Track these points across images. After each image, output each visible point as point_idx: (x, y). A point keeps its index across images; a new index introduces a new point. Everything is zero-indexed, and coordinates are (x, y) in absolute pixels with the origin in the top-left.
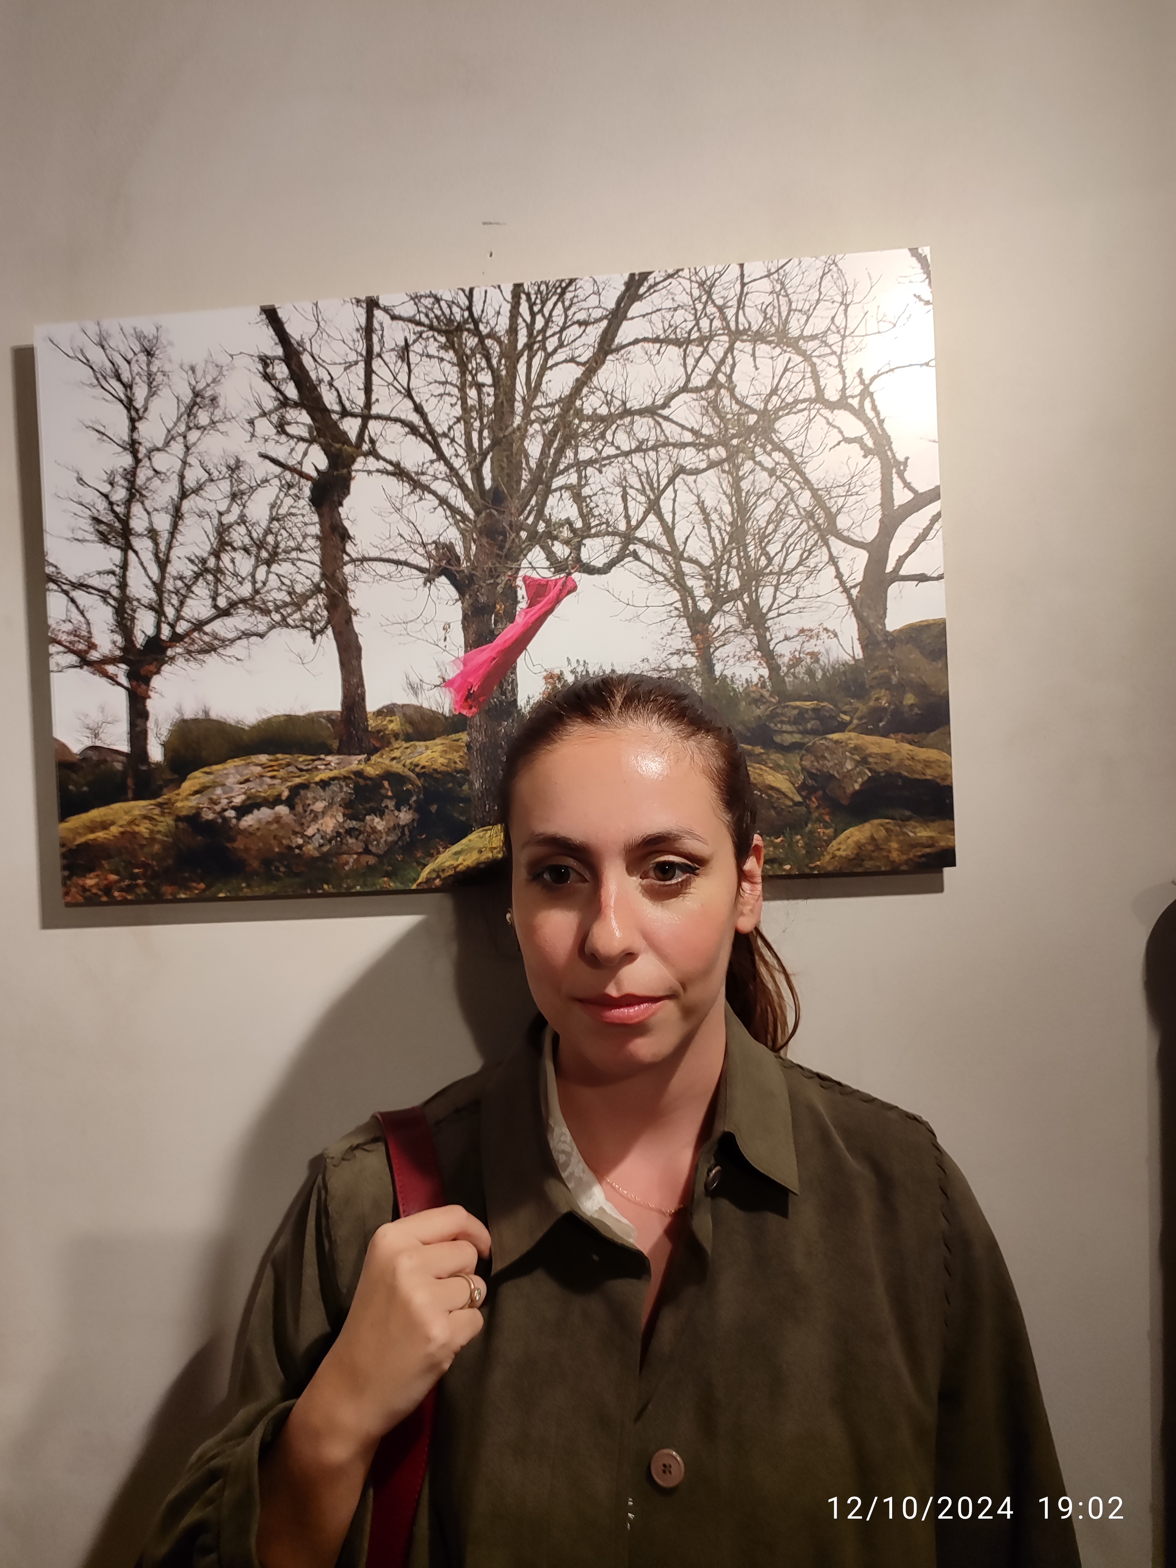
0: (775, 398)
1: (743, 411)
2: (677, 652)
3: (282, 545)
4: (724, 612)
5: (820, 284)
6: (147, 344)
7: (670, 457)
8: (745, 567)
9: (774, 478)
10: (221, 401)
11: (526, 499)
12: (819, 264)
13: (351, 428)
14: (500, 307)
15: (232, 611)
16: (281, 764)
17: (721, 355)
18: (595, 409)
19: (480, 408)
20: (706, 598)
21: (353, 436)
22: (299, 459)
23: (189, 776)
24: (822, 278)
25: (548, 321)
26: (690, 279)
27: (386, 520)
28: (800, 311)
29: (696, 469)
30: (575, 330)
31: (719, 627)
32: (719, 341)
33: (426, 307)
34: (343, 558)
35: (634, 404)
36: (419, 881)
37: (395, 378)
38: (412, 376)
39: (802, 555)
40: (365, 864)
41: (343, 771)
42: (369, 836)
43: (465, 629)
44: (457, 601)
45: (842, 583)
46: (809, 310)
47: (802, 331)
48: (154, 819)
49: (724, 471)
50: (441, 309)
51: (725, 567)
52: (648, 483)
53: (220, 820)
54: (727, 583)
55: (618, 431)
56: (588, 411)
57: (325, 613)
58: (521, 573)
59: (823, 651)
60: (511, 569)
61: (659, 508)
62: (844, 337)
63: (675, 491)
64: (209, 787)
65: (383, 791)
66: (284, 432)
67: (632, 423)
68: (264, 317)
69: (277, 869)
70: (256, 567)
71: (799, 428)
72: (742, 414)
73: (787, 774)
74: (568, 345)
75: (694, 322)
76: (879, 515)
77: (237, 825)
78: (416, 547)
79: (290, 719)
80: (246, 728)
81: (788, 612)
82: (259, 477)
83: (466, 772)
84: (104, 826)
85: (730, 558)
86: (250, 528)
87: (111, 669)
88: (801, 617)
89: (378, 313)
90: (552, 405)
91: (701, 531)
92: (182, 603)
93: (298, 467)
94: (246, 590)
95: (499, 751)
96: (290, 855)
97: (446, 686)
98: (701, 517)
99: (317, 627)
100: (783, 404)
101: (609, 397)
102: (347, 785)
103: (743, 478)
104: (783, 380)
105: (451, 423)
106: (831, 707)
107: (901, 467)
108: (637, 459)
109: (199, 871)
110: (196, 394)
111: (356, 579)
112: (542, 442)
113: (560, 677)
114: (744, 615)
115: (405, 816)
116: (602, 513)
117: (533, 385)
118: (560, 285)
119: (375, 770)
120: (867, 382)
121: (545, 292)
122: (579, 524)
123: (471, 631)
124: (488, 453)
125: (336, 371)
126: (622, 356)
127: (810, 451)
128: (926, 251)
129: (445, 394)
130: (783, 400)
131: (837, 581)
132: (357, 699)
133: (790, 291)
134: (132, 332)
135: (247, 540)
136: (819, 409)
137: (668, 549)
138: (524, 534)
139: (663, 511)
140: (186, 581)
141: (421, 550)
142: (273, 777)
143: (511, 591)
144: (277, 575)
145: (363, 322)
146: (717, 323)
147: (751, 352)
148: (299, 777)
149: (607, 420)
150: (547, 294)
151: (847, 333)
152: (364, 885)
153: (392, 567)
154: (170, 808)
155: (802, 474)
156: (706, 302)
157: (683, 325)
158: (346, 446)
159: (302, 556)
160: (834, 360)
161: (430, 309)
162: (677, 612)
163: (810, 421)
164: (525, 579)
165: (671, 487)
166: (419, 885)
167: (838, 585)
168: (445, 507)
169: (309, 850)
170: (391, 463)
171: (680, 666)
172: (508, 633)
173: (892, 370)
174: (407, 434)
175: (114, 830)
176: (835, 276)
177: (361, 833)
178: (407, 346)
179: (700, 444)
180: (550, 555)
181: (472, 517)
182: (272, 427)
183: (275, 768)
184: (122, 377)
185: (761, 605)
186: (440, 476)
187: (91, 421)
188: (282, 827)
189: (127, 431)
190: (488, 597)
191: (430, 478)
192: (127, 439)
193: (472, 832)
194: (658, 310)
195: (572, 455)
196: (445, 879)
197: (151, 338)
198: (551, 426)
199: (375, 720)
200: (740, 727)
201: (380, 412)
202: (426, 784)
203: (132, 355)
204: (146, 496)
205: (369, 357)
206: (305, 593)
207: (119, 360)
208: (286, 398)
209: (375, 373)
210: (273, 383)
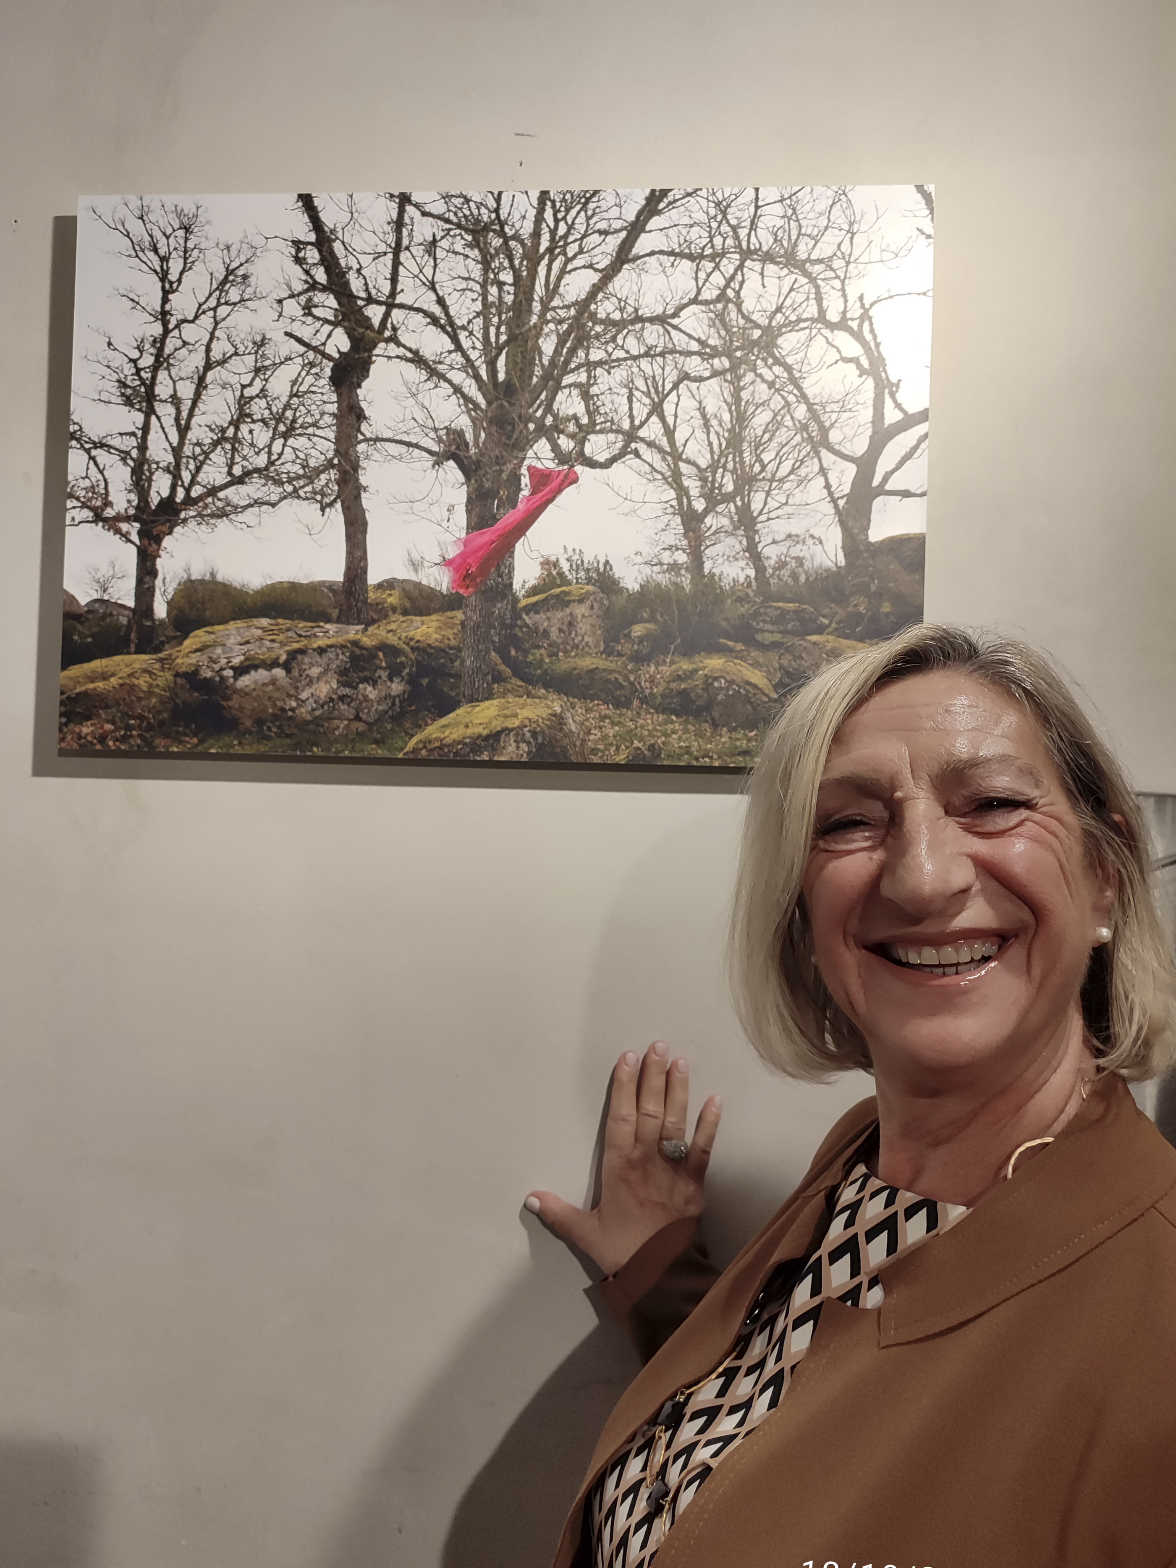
0: (779, 316)
1: (748, 325)
2: (670, 548)
3: (300, 421)
4: (717, 512)
5: (829, 212)
6: (185, 221)
7: (676, 363)
8: (739, 472)
9: (773, 390)
10: (253, 280)
11: (536, 394)
12: (830, 193)
13: (375, 314)
14: (526, 212)
15: (247, 480)
16: (280, 630)
17: (731, 271)
18: (609, 314)
19: (500, 305)
20: (701, 499)
21: (376, 322)
22: (323, 341)
23: (192, 635)
24: (831, 207)
25: (571, 227)
26: (707, 199)
27: (402, 403)
28: (809, 236)
29: (700, 376)
30: (595, 238)
31: (711, 526)
32: (731, 258)
33: (456, 206)
34: (357, 437)
35: (645, 312)
36: (406, 750)
37: (421, 271)
38: (437, 270)
39: (794, 465)
40: (355, 730)
41: (341, 640)
42: (360, 704)
43: (468, 511)
44: (463, 484)
45: (830, 494)
46: (817, 235)
47: (809, 254)
48: (154, 674)
49: (726, 381)
50: (470, 210)
51: (720, 470)
52: (653, 386)
53: (217, 679)
54: (721, 486)
55: (629, 336)
56: (601, 315)
57: (336, 488)
58: (526, 462)
59: (808, 556)
60: (517, 458)
61: (663, 411)
62: (848, 263)
63: (679, 396)
64: (209, 646)
65: (377, 662)
66: (310, 314)
67: (642, 329)
68: (300, 204)
69: (269, 729)
70: (273, 439)
71: (799, 345)
72: (747, 329)
73: (765, 672)
74: (587, 252)
75: (708, 239)
76: (869, 432)
77: (234, 684)
78: (428, 431)
79: (294, 587)
80: (251, 592)
81: (777, 517)
82: (283, 354)
83: (459, 650)
84: (105, 677)
85: (726, 462)
86: (270, 403)
87: (124, 527)
88: (789, 523)
89: (409, 208)
90: (568, 307)
91: (700, 434)
92: (198, 469)
93: (322, 348)
94: (261, 461)
95: (492, 631)
96: (282, 717)
97: (445, 565)
98: (702, 422)
99: (327, 500)
100: (787, 322)
101: (623, 304)
102: (343, 653)
103: (743, 388)
104: (788, 299)
105: (471, 317)
106: (812, 610)
107: (893, 388)
108: (644, 363)
109: (193, 726)
110: (230, 272)
111: (368, 457)
112: (556, 341)
113: (556, 564)
114: (736, 518)
115: (397, 687)
116: (608, 411)
117: (551, 287)
118: (584, 196)
119: (372, 640)
120: (867, 306)
121: (569, 201)
122: (585, 420)
123: (473, 514)
124: (504, 348)
125: (365, 260)
126: (638, 266)
127: (809, 368)
128: (931, 188)
129: (467, 289)
130: (787, 318)
131: (825, 491)
132: (359, 571)
133: (800, 217)
134: (173, 209)
135: (267, 414)
136: (820, 329)
137: (668, 449)
138: (531, 426)
139: (666, 414)
140: (205, 448)
141: (432, 435)
142: (273, 641)
143: (515, 478)
144: (293, 448)
145: (395, 215)
146: (730, 242)
147: (760, 271)
148: (297, 642)
149: (619, 325)
150: (572, 203)
151: (852, 259)
152: (353, 750)
153: (403, 449)
154: (170, 664)
155: (800, 388)
156: (721, 221)
157: (698, 241)
158: (369, 332)
159: (319, 432)
160: (837, 284)
161: (459, 209)
162: (671, 510)
163: (811, 339)
164: (530, 468)
165: (675, 392)
166: (405, 754)
167: (826, 495)
168: (459, 396)
169: (302, 713)
170: (410, 350)
171: (672, 562)
172: (509, 518)
173: (891, 297)
174: (429, 324)
175: (114, 681)
176: (845, 205)
177: (352, 700)
178: (434, 242)
179: (705, 353)
180: (555, 447)
181: (483, 406)
182: (299, 308)
183: (275, 632)
184: (160, 251)
185: (752, 509)
186: (456, 366)
187: (126, 290)
188: (278, 689)
189: (160, 301)
190: (493, 483)
191: (446, 367)
192: (159, 309)
193: (460, 707)
194: (675, 226)
195: (583, 356)
196: (432, 750)
197: (191, 216)
198: (565, 326)
199: (375, 593)
200: (724, 624)
201: (404, 302)
202: (419, 658)
203: (171, 231)
204: (173, 365)
205: (397, 249)
206: (318, 467)
207: (157, 234)
208: (315, 282)
209: (402, 264)
210: (304, 266)
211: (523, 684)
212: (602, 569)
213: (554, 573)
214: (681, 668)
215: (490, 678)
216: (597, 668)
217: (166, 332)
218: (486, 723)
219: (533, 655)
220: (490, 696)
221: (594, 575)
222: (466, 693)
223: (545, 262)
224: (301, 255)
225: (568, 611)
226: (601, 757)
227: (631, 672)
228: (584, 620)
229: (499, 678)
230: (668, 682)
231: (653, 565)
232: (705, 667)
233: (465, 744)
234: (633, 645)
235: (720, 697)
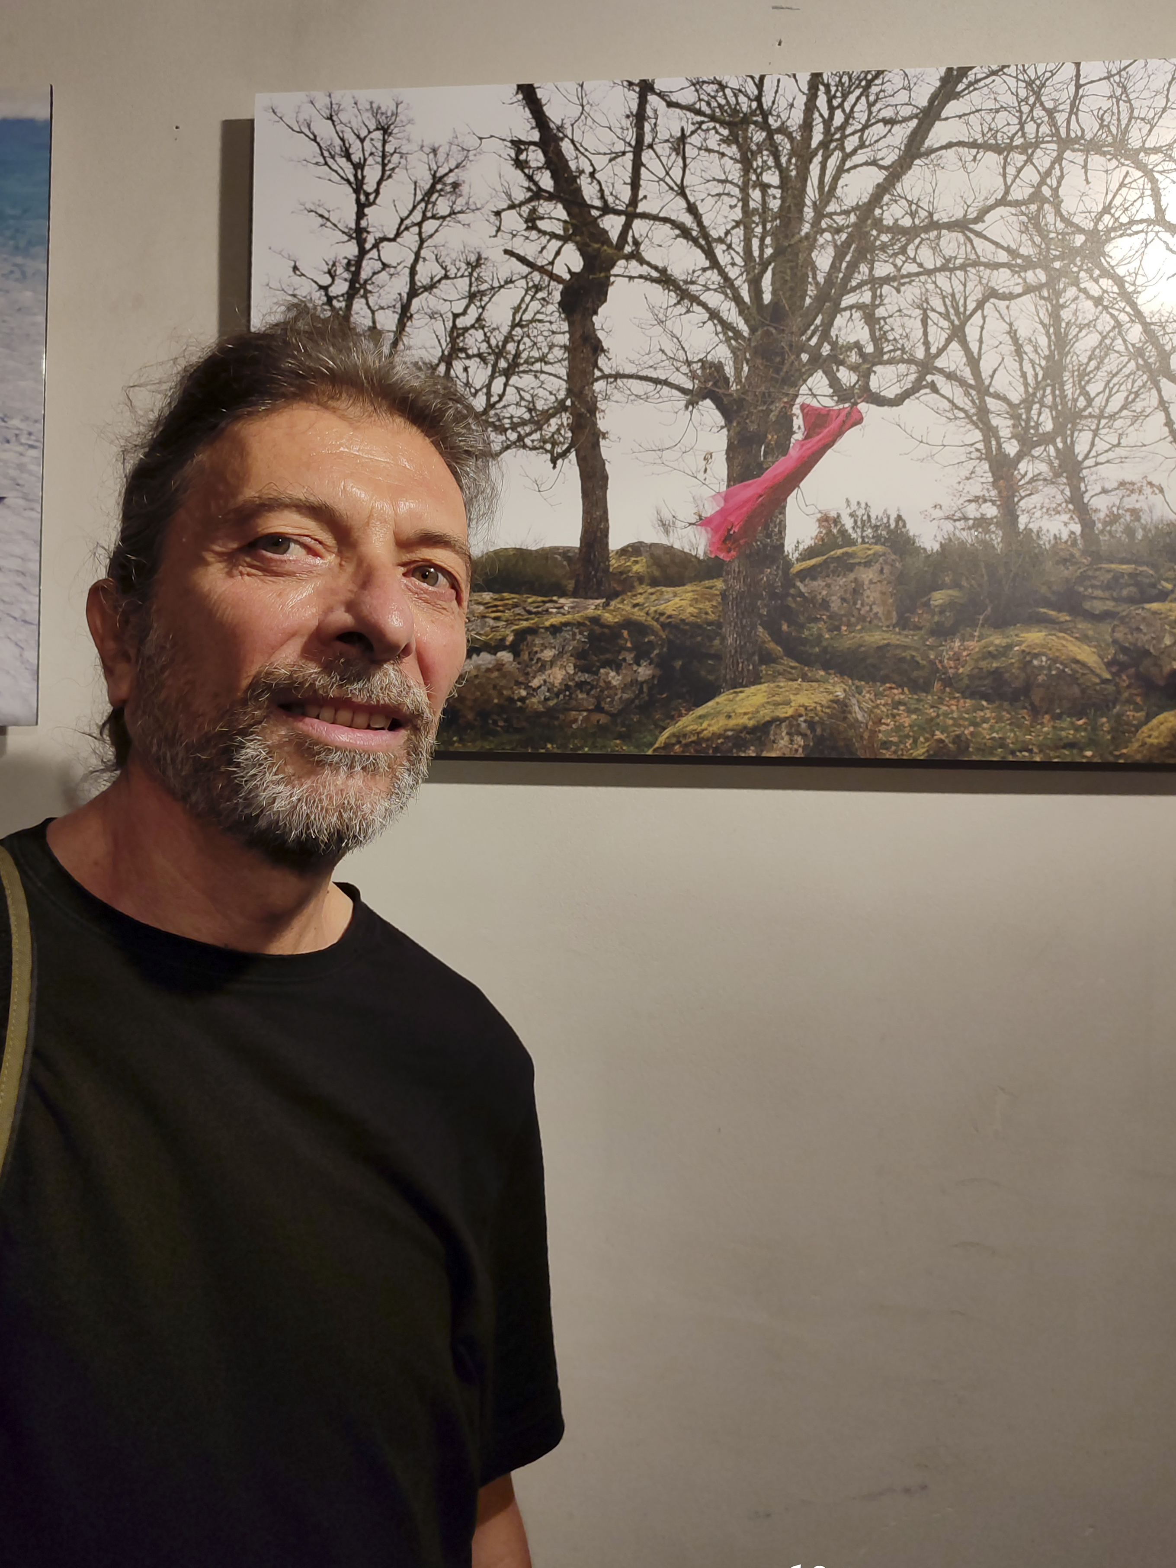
0: (1106, 217)
1: (1069, 230)
2: (976, 500)
3: (524, 355)
4: (1033, 456)
5: (1167, 90)
6: (383, 120)
7: (981, 278)
8: (1060, 407)
9: (1100, 308)
10: (464, 189)
11: (811, 317)
12: (1169, 67)
13: (612, 227)
14: (794, 99)
16: (506, 605)
17: (1047, 165)
18: (897, 220)
19: (764, 212)
20: (1013, 440)
21: (614, 236)
22: (550, 259)
24: (1170, 84)
25: (849, 117)
26: (1016, 77)
27: (647, 332)
28: (1142, 119)
29: (1010, 293)
30: (879, 129)
31: (1026, 474)
32: (1046, 149)
33: (708, 95)
34: (594, 374)
35: (941, 216)
36: (657, 745)
37: (667, 174)
38: (687, 171)
39: (1127, 398)
40: (595, 722)
41: (577, 617)
42: (602, 691)
43: (729, 459)
44: (722, 428)
46: (1153, 119)
47: (1144, 142)
49: (1042, 298)
50: (726, 98)
51: (1036, 406)
52: (953, 306)
54: (1038, 424)
55: (922, 246)
56: (888, 221)
57: (569, 434)
58: (799, 400)
59: (1145, 508)
60: (787, 395)
61: (965, 336)
63: (984, 318)
65: (622, 642)
66: (534, 227)
67: (939, 237)
68: (520, 96)
69: (495, 723)
70: (492, 378)
71: (1132, 253)
72: (1068, 234)
73: (1095, 647)
74: (870, 145)
75: (1018, 127)
78: (679, 364)
79: (521, 554)
81: (1108, 461)
82: (503, 275)
83: (719, 625)
85: (1044, 396)
86: (488, 334)
88: (1122, 468)
89: (652, 99)
90: (847, 213)
91: (1011, 363)
93: (549, 268)
94: (479, 404)
95: (759, 603)
96: (509, 708)
97: (702, 525)
98: (1013, 348)
99: (559, 450)
100: (1117, 224)
101: (914, 207)
102: (581, 633)
103: (1063, 306)
104: (1118, 197)
105: (729, 227)
106: (1151, 572)
108: (941, 279)
110: (437, 179)
111: (607, 398)
112: (833, 254)
113: (837, 521)
114: (1056, 463)
115: (644, 672)
116: (898, 337)
117: (826, 189)
118: (865, 77)
119: (615, 616)
121: (847, 85)
122: (870, 349)
123: (736, 462)
124: (770, 264)
125: (600, 162)
126: (932, 161)
127: (1144, 280)
129: (724, 194)
130: (1117, 220)
132: (599, 534)
133: (1132, 96)
134: (368, 107)
135: (485, 345)
136: (1158, 232)
137: (972, 382)
138: (805, 357)
139: (968, 339)
141: (685, 369)
142: (497, 619)
143: (786, 420)
144: (517, 388)
145: (634, 107)
146: (1045, 129)
147: (1082, 164)
148: (527, 620)
149: (911, 233)
150: (850, 87)
152: (593, 746)
153: (650, 386)
155: (1133, 305)
156: (1034, 104)
157: (1005, 130)
158: (605, 247)
159: (547, 368)
161: (713, 97)
162: (978, 454)
163: (1146, 245)
164: (803, 407)
165: (980, 312)
166: (655, 750)
168: (716, 322)
169: (533, 703)
170: (656, 268)
171: (978, 516)
172: (779, 467)
174: (678, 236)
177: (593, 687)
178: (683, 138)
179: (1016, 265)
180: (834, 382)
181: (746, 334)
182: (521, 221)
183: (500, 608)
184: (353, 157)
185: (1076, 452)
186: (712, 287)
187: (314, 204)
188: (504, 675)
189: (354, 217)
190: (758, 425)
191: (700, 288)
192: (353, 227)
193: (720, 693)
194: (977, 111)
195: (867, 271)
196: (687, 745)
197: (389, 114)
198: (844, 236)
199: (618, 560)
200: (1044, 589)
201: (647, 211)
202: (671, 637)
203: (366, 132)
204: (370, 292)
205: (638, 148)
206: (548, 411)
207: (350, 137)
208: (539, 188)
209: (644, 166)
210: (526, 171)
211: (797, 665)
212: (893, 526)
213: (835, 531)
214: (992, 644)
215: (756, 658)
216: (888, 645)
217: (363, 252)
218: (753, 713)
219: (809, 629)
220: (756, 680)
221: (884, 533)
222: (728, 677)
223: (818, 158)
224: (523, 157)
225: (852, 576)
226: (895, 752)
227: (931, 648)
228: (872, 586)
229: (767, 658)
230: (977, 661)
231: (955, 520)
232: (1023, 642)
233: (727, 737)
234: (933, 616)
235: (1040, 678)
